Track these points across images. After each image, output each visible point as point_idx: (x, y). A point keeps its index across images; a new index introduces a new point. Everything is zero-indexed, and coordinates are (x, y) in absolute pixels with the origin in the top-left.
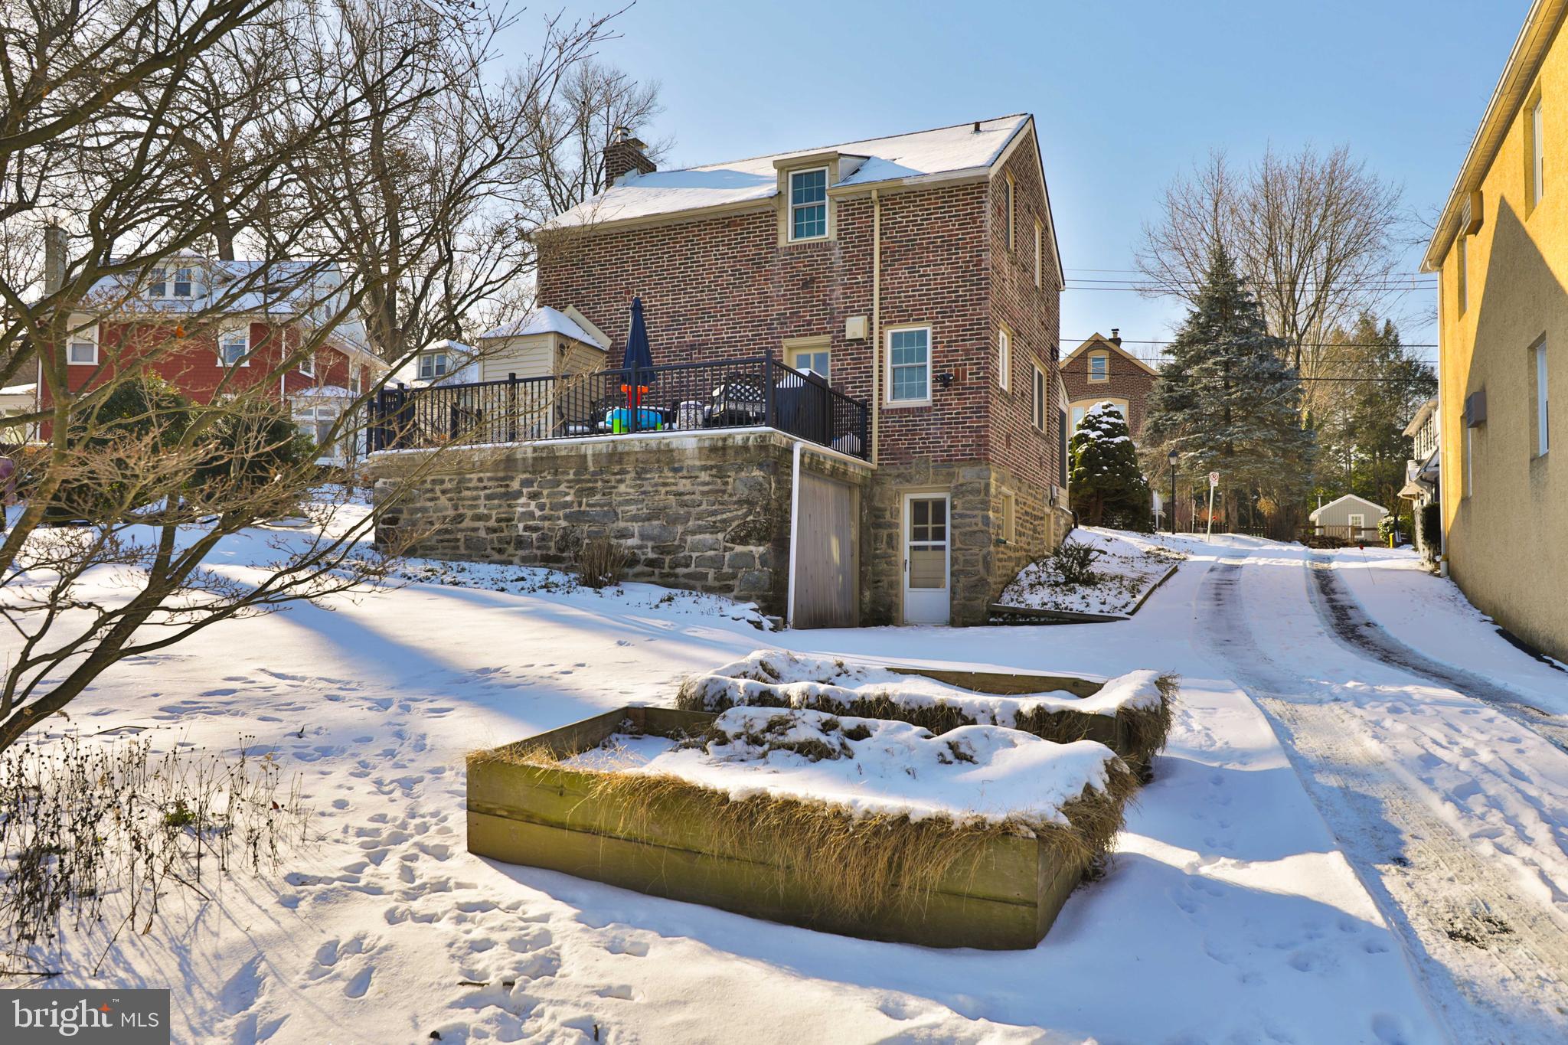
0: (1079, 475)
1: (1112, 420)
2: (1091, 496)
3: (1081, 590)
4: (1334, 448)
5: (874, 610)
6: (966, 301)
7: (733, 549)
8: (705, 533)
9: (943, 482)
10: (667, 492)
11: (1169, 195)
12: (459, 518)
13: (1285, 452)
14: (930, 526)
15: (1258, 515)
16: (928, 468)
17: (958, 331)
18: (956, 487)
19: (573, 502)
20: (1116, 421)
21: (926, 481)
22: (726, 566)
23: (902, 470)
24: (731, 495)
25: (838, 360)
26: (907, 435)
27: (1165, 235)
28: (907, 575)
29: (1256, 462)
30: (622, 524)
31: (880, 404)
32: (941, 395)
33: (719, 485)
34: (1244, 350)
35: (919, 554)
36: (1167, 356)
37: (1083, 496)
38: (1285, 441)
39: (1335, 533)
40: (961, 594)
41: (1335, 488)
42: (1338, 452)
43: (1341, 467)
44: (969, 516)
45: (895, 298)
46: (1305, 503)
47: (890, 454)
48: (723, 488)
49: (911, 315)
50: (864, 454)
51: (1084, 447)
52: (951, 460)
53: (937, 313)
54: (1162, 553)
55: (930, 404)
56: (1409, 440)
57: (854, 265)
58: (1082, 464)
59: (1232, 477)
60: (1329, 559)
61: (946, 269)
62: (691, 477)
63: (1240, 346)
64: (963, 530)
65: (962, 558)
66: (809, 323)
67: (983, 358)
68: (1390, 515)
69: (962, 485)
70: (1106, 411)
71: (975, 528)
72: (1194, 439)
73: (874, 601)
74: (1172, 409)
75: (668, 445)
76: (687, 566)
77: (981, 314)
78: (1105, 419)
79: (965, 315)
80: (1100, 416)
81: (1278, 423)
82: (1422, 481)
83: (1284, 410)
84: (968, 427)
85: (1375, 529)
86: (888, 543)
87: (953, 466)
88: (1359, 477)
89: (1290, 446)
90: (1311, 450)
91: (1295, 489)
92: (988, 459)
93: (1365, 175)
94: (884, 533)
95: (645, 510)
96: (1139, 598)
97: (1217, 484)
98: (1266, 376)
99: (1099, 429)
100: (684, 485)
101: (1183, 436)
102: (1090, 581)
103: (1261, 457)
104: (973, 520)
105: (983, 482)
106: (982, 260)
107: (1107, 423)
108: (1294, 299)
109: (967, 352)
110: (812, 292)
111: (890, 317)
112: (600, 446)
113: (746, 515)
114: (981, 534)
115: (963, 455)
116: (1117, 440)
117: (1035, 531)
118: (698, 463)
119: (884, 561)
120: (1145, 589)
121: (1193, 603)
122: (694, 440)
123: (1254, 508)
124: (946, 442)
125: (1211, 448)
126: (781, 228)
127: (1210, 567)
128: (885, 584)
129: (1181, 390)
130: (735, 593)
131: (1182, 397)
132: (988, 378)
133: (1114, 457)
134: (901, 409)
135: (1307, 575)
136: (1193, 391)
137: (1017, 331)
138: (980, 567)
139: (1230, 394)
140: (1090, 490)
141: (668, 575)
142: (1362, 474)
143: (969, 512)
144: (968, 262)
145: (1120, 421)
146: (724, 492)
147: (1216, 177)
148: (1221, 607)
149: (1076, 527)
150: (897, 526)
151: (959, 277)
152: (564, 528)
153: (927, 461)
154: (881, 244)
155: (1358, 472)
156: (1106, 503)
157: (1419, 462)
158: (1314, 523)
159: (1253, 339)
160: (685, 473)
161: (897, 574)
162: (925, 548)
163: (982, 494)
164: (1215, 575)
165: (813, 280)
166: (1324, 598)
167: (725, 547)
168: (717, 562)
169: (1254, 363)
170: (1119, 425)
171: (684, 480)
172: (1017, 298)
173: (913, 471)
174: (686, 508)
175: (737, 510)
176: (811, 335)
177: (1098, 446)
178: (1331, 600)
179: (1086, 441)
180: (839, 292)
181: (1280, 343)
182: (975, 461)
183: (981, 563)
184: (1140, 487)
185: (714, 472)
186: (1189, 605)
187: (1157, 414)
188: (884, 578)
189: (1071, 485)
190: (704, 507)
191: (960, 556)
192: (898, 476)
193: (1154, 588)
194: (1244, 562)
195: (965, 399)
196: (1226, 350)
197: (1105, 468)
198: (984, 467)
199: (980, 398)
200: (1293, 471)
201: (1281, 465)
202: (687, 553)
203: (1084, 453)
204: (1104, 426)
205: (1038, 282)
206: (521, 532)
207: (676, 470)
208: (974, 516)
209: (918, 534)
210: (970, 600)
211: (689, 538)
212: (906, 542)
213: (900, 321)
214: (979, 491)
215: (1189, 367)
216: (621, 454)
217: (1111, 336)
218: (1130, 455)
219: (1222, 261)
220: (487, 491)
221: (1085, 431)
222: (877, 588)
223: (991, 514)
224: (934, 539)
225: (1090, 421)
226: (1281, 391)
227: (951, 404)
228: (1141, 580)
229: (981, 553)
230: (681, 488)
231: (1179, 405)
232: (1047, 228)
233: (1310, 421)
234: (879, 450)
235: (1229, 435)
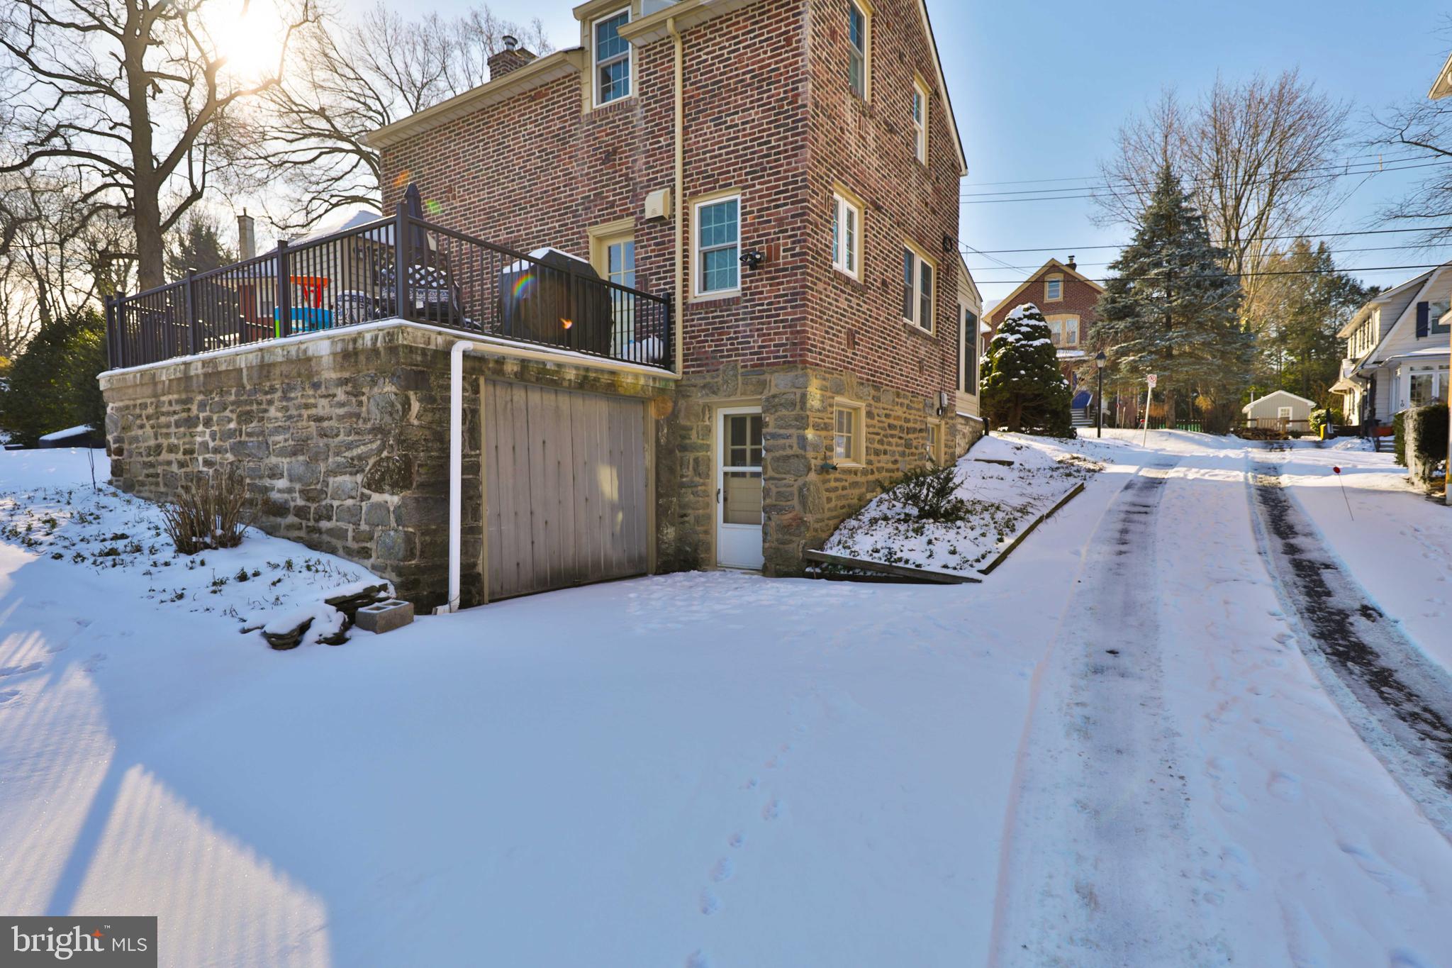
0: (995, 381)
1: (1033, 322)
2: (1008, 400)
3: (932, 529)
4: (1266, 353)
5: (679, 551)
6: (779, 153)
7: (369, 498)
8: (345, 473)
9: (754, 393)
10: (309, 417)
11: (1122, 131)
12: (158, 449)
13: (1223, 354)
14: (748, 447)
15: (1197, 410)
16: (736, 376)
17: (770, 195)
18: (767, 400)
19: (235, 430)
20: (1037, 323)
21: (734, 393)
22: (363, 522)
23: (708, 380)
24: (365, 421)
25: (642, 247)
26: (713, 335)
27: (1117, 167)
28: (720, 506)
29: (1194, 364)
30: (274, 460)
31: (685, 298)
32: (751, 282)
33: (355, 409)
34: (1185, 261)
35: (735, 482)
36: (1111, 271)
37: (999, 402)
38: (1225, 343)
39: (1267, 425)
40: (774, 536)
41: (1266, 386)
42: (1270, 356)
43: (1272, 369)
44: (781, 436)
45: (700, 160)
46: (1239, 400)
47: (696, 360)
48: (356, 410)
49: (718, 181)
50: (666, 361)
51: (1002, 351)
52: (762, 365)
53: (747, 174)
54: (1076, 462)
55: (739, 294)
56: (1344, 341)
57: (656, 125)
58: (998, 368)
59: (1170, 378)
60: (1274, 470)
61: (757, 113)
62: (329, 395)
63: (1182, 257)
64: (777, 454)
65: (774, 490)
66: (612, 204)
67: (799, 228)
68: (1319, 407)
69: (774, 396)
70: (1027, 313)
71: (789, 452)
72: (1135, 345)
73: (681, 539)
74: (1115, 319)
75: (305, 351)
76: (329, 519)
77: (796, 169)
78: (1025, 321)
79: (779, 172)
80: (1020, 319)
81: (1217, 327)
82: (1358, 377)
83: (1223, 315)
84: (782, 321)
85: (1307, 421)
86: (695, 470)
87: (763, 373)
88: (1288, 376)
89: (1228, 348)
90: (1249, 352)
91: (1232, 388)
92: (805, 362)
93: (1315, 94)
94: (691, 456)
95: (291, 442)
96: (1009, 541)
97: (1154, 386)
98: (1208, 283)
99: (1019, 332)
100: (323, 407)
101: (1124, 342)
102: (954, 515)
103: (1199, 360)
104: (787, 442)
105: (799, 392)
106: (798, 95)
107: (1027, 325)
108: (1238, 215)
109: (780, 221)
110: (614, 166)
111: (695, 187)
112: (251, 356)
113: (380, 451)
114: (795, 461)
115: (776, 357)
116: (1037, 343)
117: (908, 446)
118: (334, 375)
119: (690, 490)
120: (1021, 527)
121: (1083, 551)
122: (327, 343)
123: (1193, 404)
124: (756, 342)
125: (1151, 353)
126: (585, 94)
127: (1124, 484)
128: (691, 519)
129: (1122, 301)
130: (372, 560)
131: (1125, 307)
132: (806, 254)
133: (1033, 361)
134: (707, 303)
135: (1250, 497)
136: (1136, 301)
137: (873, 203)
138: (795, 502)
139: (1170, 302)
140: (1006, 395)
141: (312, 530)
142: (1291, 374)
143: (782, 431)
144: (782, 99)
145: (1042, 324)
146: (358, 416)
147: (1167, 112)
148: (1122, 558)
149: (987, 434)
150: (708, 448)
151: (771, 122)
152: (231, 463)
153: (735, 368)
154: (684, 93)
155: (1287, 370)
156: (1025, 408)
157: (1354, 361)
158: (1246, 415)
159: (1196, 249)
160: (323, 390)
161: (707, 505)
162: (743, 475)
163: (798, 407)
164: (1130, 496)
165: (615, 152)
166: (1279, 543)
167: (362, 494)
168: (354, 515)
169: (1196, 272)
170: (1039, 327)
171: (323, 400)
172: (874, 161)
173: (720, 379)
174: (325, 440)
175: (371, 442)
176: (615, 219)
177: (1016, 349)
178: (1291, 550)
179: (1004, 345)
180: (642, 160)
181: (1222, 253)
182: (790, 365)
183: (796, 497)
184: (1060, 391)
185: (349, 388)
186: (1077, 553)
187: (1100, 324)
188: (690, 511)
189: (982, 392)
190: (341, 437)
191: (773, 487)
192: (704, 387)
193: (1040, 520)
194: (1171, 474)
195: (779, 284)
196: (1168, 262)
197: (1023, 372)
198: (800, 372)
199: (796, 281)
200: (1231, 371)
201: (1219, 366)
202: (328, 501)
203: (1001, 358)
204: (1024, 329)
205: (922, 156)
206: (201, 468)
207: (316, 386)
208: (788, 437)
209: (736, 458)
210: (783, 543)
211: (331, 480)
212: (720, 468)
213: (705, 190)
214: (793, 404)
215: (1133, 280)
216: (270, 365)
217: (1068, 262)
218: (1050, 357)
219: (1168, 182)
220: (176, 417)
221: (1004, 335)
222: (683, 523)
223: (810, 434)
224: (752, 465)
225: (1010, 325)
226: (1222, 296)
227: (762, 293)
228: (1023, 511)
229: (796, 485)
230: (319, 411)
231: (1122, 314)
232: (937, 94)
233: (1248, 328)
234: (684, 355)
235: (1169, 339)
